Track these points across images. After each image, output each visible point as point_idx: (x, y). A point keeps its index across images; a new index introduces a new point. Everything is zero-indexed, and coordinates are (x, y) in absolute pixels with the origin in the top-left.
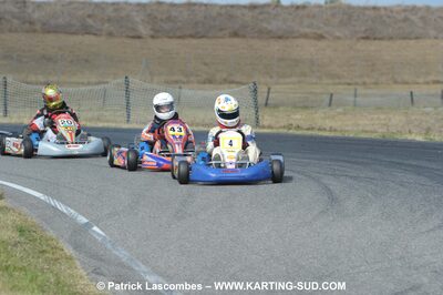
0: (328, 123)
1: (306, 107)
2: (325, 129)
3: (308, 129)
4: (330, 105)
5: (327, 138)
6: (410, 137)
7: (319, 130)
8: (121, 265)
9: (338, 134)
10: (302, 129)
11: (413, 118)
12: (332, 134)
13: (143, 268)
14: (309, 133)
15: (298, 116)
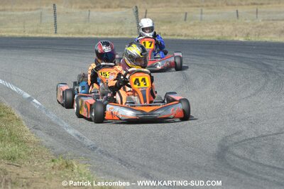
0: (184, 32)
1: (170, 22)
2: (182, 36)
3: (171, 35)
4: (185, 20)
5: (182, 40)
6: (236, 39)
7: (178, 36)
8: (52, 123)
9: (190, 38)
10: (168, 35)
11: (238, 27)
12: (186, 38)
13: (65, 124)
14: (172, 37)
15: (164, 27)
